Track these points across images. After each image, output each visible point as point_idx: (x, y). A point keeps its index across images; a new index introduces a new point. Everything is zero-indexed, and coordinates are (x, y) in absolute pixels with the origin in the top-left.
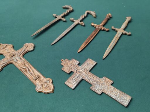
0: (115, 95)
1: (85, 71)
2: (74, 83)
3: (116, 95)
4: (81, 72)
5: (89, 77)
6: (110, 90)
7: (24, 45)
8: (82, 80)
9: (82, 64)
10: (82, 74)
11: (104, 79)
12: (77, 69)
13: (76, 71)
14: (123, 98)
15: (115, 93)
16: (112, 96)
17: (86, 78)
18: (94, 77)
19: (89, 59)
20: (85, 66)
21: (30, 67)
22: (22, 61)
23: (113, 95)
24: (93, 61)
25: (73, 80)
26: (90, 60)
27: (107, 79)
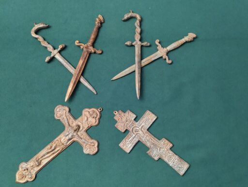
0: (173, 162)
2: (129, 146)
4: (138, 131)
6: (168, 155)
8: (139, 141)
10: (139, 134)
11: (164, 141)
13: (132, 129)
15: (173, 159)
16: (169, 163)
17: (143, 139)
18: (152, 138)
19: (148, 112)
20: (143, 122)
25: (129, 142)
26: (150, 112)
27: (167, 142)
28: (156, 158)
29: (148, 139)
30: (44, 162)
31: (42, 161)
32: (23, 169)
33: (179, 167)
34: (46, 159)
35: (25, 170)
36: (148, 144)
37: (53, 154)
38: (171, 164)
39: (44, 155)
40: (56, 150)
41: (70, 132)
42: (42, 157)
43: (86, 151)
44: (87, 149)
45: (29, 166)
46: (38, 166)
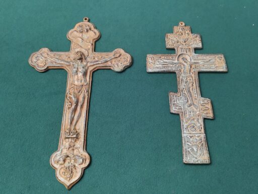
0: (191, 135)
1: (193, 66)
2: (158, 66)
3: (191, 137)
4: (185, 62)
5: (188, 79)
6: (193, 122)
7: (116, 50)
8: (174, 73)
9: (202, 53)
10: (184, 65)
11: (206, 102)
12: (185, 53)
13: (181, 53)
14: (195, 150)
15: (194, 132)
16: (185, 131)
17: (183, 75)
18: (194, 84)
19: (222, 56)
20: (203, 59)
21: (83, 103)
22: (83, 81)
23: (188, 132)
24: (224, 65)
25: (162, 61)
26: (223, 58)
27: (209, 106)
28: (174, 110)
29: (188, 80)
30: (81, 126)
31: (77, 128)
32: (62, 162)
33: (193, 150)
34: (80, 121)
35: (64, 161)
36: (182, 86)
37: (82, 106)
38: (185, 134)
39: (72, 119)
40: (81, 99)
41: (76, 65)
42: (71, 123)
43: (118, 68)
44: (118, 65)
45: (65, 151)
46: (77, 138)
